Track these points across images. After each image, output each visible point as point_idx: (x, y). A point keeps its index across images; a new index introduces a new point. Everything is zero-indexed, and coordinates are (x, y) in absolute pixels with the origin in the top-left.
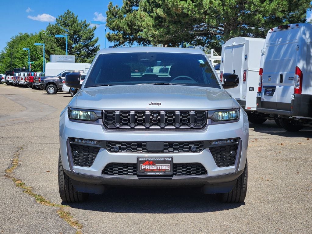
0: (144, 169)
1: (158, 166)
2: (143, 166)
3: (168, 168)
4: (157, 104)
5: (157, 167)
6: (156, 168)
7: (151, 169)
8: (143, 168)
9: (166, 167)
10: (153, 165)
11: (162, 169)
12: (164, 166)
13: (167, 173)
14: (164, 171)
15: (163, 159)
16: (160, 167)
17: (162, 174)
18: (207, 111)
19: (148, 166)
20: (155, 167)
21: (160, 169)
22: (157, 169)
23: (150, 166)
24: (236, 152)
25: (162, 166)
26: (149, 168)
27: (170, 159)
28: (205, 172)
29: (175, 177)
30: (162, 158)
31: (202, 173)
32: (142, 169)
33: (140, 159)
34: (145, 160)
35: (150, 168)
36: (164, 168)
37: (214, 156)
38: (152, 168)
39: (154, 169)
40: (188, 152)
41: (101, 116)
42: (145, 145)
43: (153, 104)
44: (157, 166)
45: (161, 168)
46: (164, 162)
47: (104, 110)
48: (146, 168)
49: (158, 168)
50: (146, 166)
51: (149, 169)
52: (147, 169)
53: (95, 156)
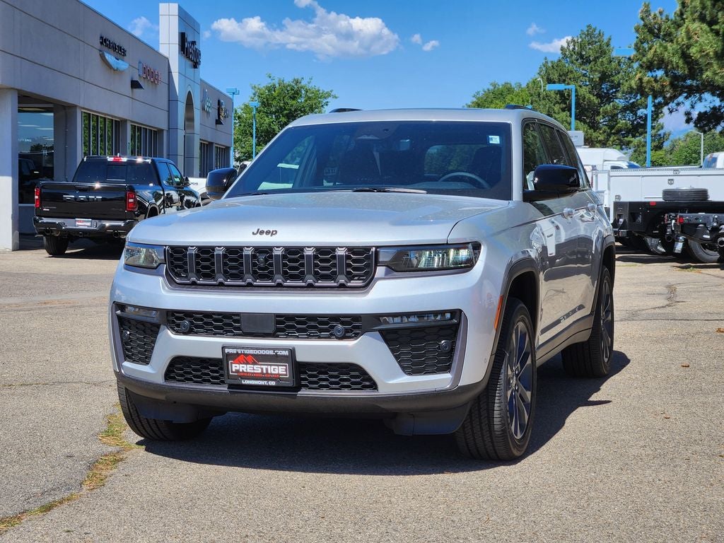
0: (237, 371)
1: (264, 367)
2: (234, 365)
3: (285, 373)
4: (268, 232)
5: (262, 369)
6: (260, 371)
7: (250, 373)
8: (234, 370)
9: (281, 370)
10: (254, 363)
11: (271, 374)
12: (277, 367)
13: (283, 383)
14: (276, 377)
15: (271, 352)
16: (267, 369)
17: (273, 383)
18: (377, 247)
19: (245, 366)
20: (257, 369)
21: (267, 373)
22: (262, 373)
23: (248, 366)
24: (454, 343)
25: (273, 367)
26: (245, 371)
27: (286, 353)
28: (374, 386)
29: (304, 392)
30: (269, 349)
31: (364, 387)
32: (232, 372)
33: (227, 350)
34: (237, 353)
35: (248, 371)
36: (277, 372)
37: (393, 351)
38: (252, 371)
39: (257, 373)
40: (328, 338)
41: (163, 258)
42: (238, 321)
43: (262, 233)
44: (262, 366)
45: (269, 372)
46: (275, 359)
47: (170, 246)
48: (241, 370)
49: (265, 372)
50: (241, 365)
51: (247, 373)
52: (243, 372)
53: (154, 342)
